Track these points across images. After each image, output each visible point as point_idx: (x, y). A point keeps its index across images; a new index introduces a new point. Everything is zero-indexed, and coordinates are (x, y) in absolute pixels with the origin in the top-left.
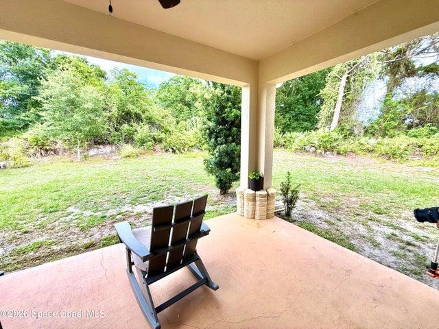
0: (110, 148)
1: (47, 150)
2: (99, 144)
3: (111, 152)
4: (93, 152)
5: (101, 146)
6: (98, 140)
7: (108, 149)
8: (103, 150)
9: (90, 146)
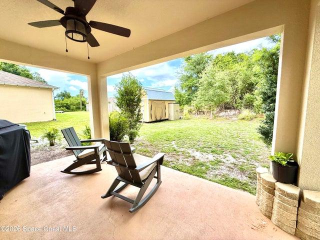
0: (234, 112)
1: (200, 112)
2: (228, 109)
3: (234, 115)
4: (222, 114)
5: (228, 111)
6: (227, 107)
7: (233, 112)
8: (229, 112)
9: (221, 110)
